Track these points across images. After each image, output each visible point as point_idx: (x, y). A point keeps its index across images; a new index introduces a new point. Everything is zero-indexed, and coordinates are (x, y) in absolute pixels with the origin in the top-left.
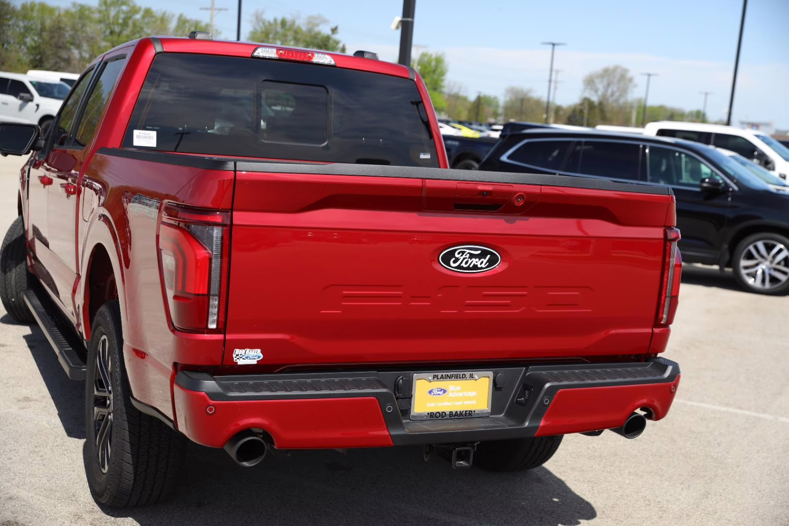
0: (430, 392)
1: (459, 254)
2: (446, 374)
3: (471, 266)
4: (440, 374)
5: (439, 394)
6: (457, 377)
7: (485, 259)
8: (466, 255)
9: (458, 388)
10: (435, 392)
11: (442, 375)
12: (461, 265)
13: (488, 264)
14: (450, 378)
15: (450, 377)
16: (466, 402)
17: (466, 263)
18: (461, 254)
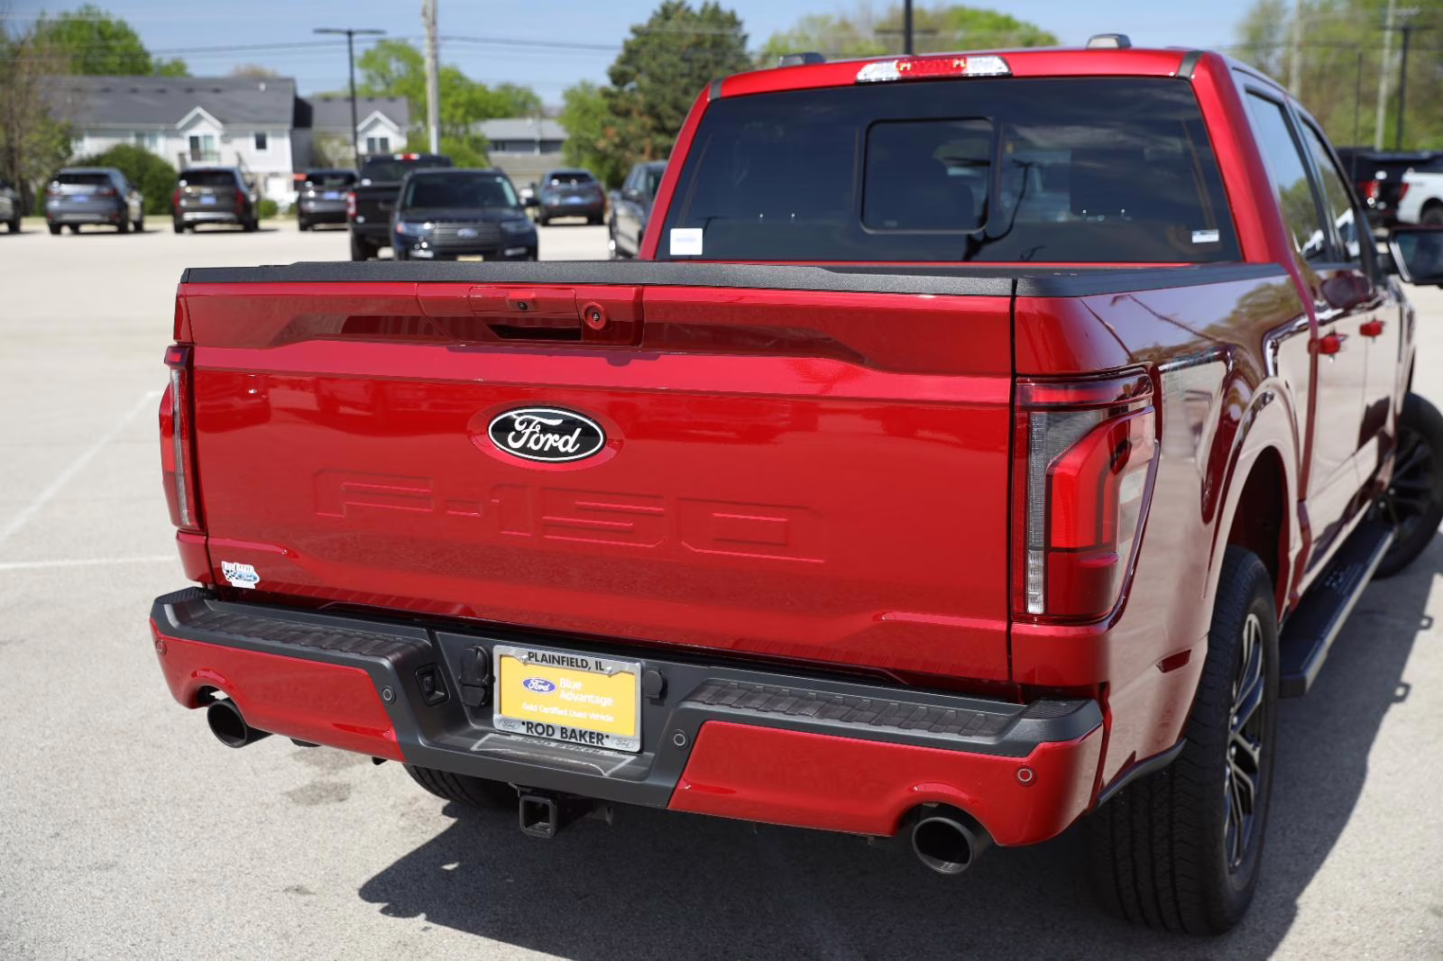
0: (527, 683)
1: (521, 423)
2: (552, 653)
3: (546, 449)
4: (540, 653)
5: (542, 690)
6: (571, 663)
7: (571, 435)
8: (534, 428)
9: (577, 685)
10: (535, 684)
11: (544, 655)
12: (528, 446)
13: (578, 445)
14: (559, 663)
15: (560, 661)
16: (595, 716)
17: (537, 442)
18: (526, 423)
